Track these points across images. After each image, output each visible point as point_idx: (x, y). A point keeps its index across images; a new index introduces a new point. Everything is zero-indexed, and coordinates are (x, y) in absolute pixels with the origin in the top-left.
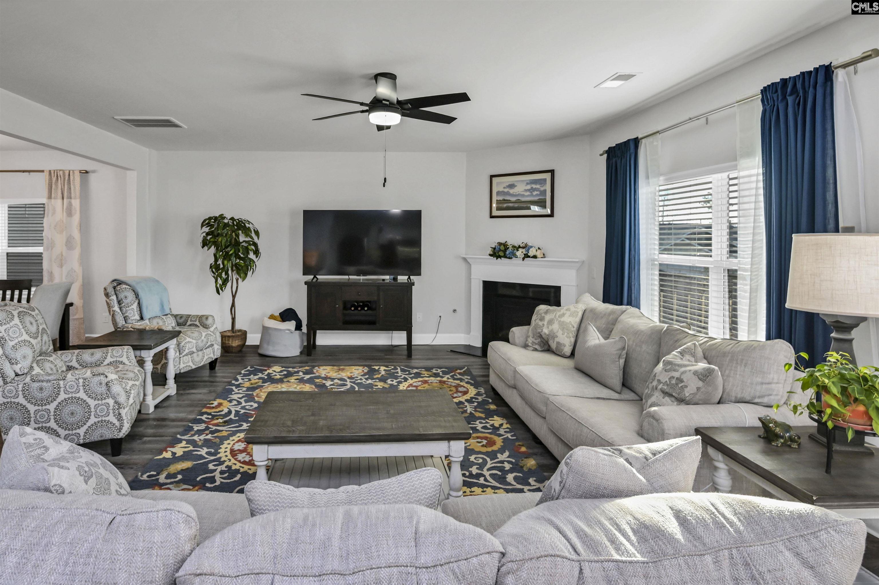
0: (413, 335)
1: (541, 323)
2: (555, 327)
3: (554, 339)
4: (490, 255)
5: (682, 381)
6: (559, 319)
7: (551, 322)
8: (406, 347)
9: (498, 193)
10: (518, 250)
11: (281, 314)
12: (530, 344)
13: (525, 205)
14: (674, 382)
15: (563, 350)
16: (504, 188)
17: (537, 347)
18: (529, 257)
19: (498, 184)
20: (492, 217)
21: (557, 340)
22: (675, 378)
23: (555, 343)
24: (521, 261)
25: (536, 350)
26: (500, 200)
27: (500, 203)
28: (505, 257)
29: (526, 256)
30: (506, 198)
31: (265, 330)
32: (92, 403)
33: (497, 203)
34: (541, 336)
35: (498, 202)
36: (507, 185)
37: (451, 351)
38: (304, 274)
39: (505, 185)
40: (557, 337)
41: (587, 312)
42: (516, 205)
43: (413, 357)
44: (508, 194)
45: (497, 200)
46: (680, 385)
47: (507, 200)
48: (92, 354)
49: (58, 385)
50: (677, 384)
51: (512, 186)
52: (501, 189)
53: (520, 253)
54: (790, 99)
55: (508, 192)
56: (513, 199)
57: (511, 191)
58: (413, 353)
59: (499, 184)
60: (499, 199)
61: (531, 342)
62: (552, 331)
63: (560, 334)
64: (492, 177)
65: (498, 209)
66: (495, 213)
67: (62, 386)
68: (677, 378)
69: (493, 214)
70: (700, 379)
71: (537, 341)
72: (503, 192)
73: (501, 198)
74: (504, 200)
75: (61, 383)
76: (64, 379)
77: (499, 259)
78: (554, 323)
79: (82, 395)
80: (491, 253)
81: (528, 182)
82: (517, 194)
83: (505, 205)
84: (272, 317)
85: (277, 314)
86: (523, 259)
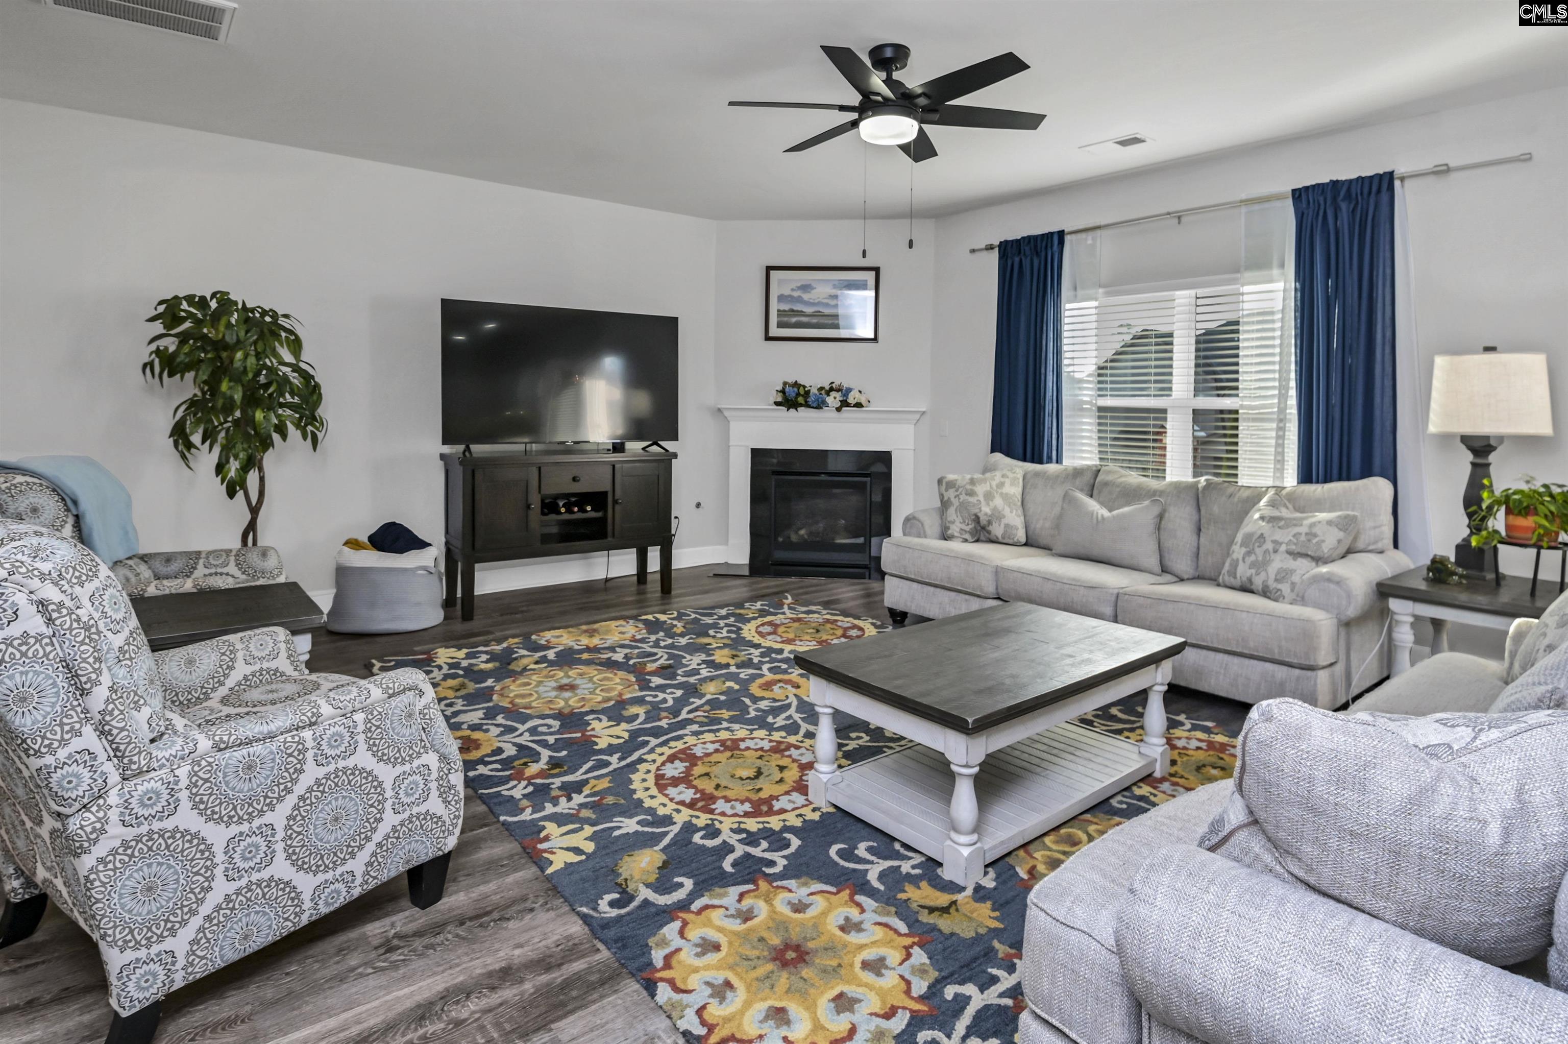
0: (675, 552)
1: (972, 500)
2: (998, 502)
3: (1000, 521)
4: (777, 404)
5: (1315, 536)
6: (1000, 491)
7: (989, 496)
8: (636, 578)
9: (781, 298)
10: (828, 395)
11: (371, 538)
12: (956, 534)
13: (830, 322)
14: (1303, 538)
15: (1015, 535)
16: (793, 290)
17: (967, 536)
18: (848, 405)
19: (780, 282)
20: (768, 338)
21: (1004, 521)
22: (1304, 534)
23: (1002, 526)
24: (836, 414)
25: (966, 541)
26: (785, 311)
27: (785, 316)
28: (807, 405)
29: (845, 404)
30: (795, 308)
31: (342, 574)
32: (386, 774)
33: (779, 316)
34: (977, 519)
35: (780, 313)
36: (799, 285)
37: (715, 575)
38: (445, 442)
39: (794, 285)
40: (1004, 517)
41: (1028, 476)
42: (814, 320)
43: (673, 593)
44: (799, 300)
45: (779, 311)
46: (1314, 541)
47: (798, 311)
48: (190, 662)
49: (299, 743)
50: (1309, 541)
51: (806, 288)
52: (787, 292)
53: (833, 400)
54: (1344, 206)
55: (800, 297)
56: (809, 310)
57: (806, 297)
58: (674, 585)
59: (782, 283)
60: (782, 309)
61: (958, 530)
62: (995, 509)
63: (1007, 511)
64: (769, 269)
65: (780, 325)
66: (774, 331)
67: (310, 744)
68: (1306, 534)
69: (771, 334)
70: (1341, 530)
71: (968, 528)
72: (790, 296)
73: (785, 307)
74: (792, 311)
75: (307, 734)
76: (314, 724)
77: (792, 411)
78: (994, 497)
79: (363, 759)
80: (779, 399)
81: (836, 283)
82: (816, 301)
83: (794, 320)
84: (353, 544)
85: (364, 539)
86: (838, 409)
